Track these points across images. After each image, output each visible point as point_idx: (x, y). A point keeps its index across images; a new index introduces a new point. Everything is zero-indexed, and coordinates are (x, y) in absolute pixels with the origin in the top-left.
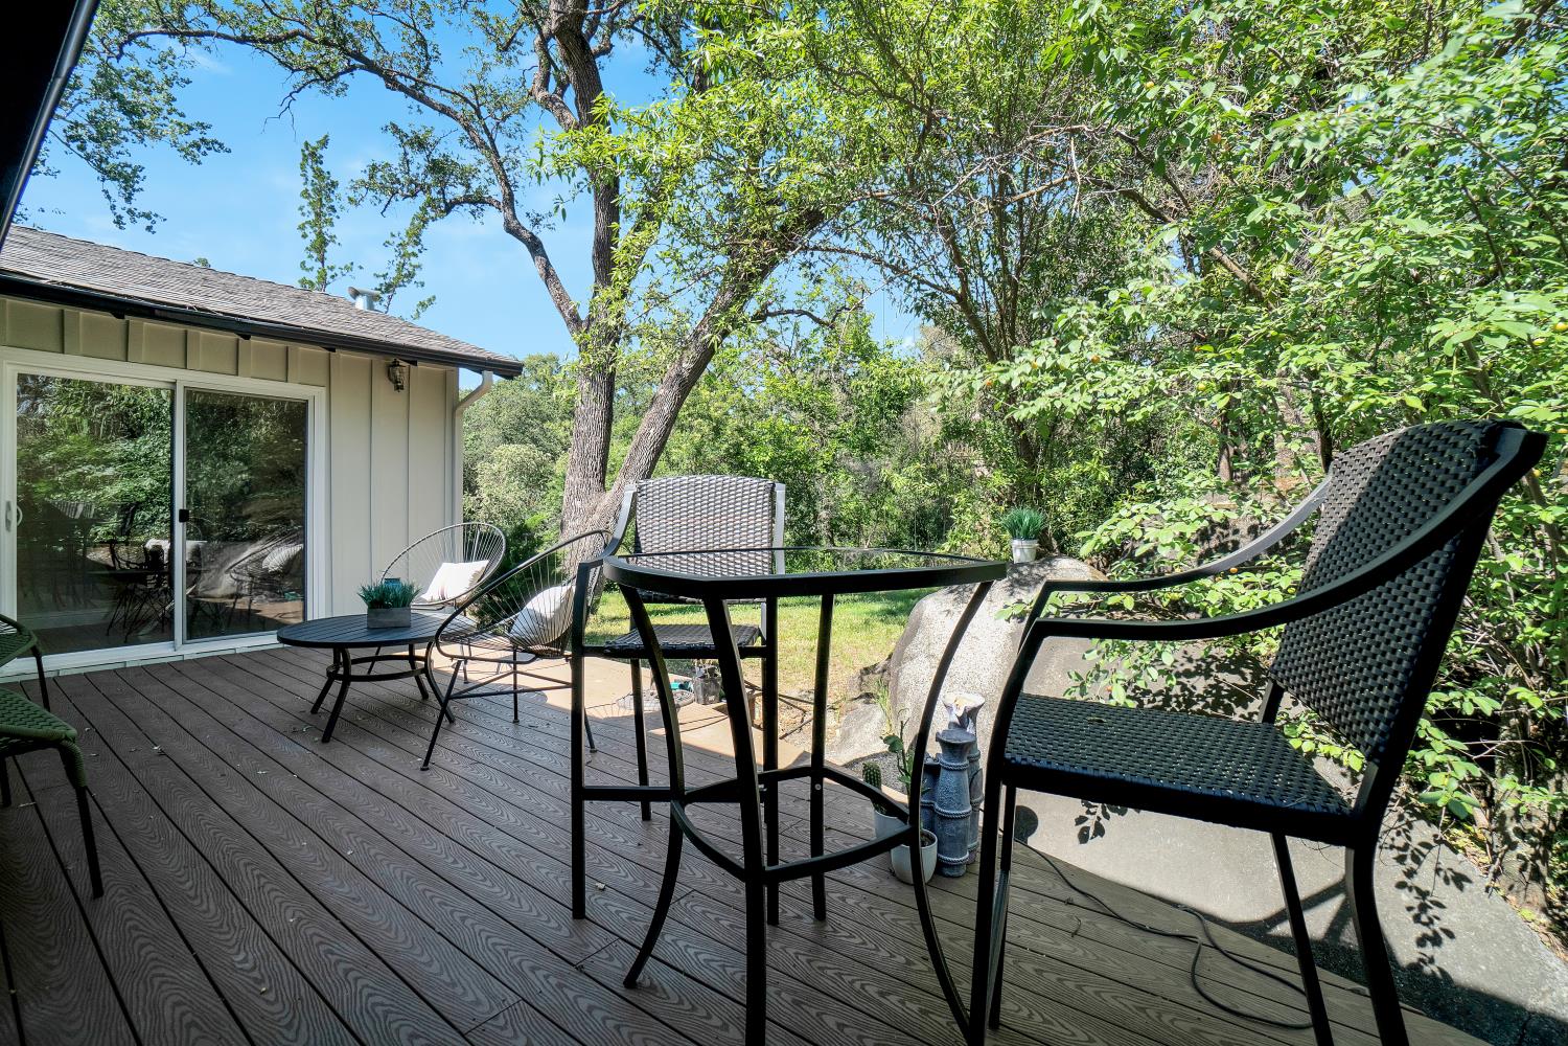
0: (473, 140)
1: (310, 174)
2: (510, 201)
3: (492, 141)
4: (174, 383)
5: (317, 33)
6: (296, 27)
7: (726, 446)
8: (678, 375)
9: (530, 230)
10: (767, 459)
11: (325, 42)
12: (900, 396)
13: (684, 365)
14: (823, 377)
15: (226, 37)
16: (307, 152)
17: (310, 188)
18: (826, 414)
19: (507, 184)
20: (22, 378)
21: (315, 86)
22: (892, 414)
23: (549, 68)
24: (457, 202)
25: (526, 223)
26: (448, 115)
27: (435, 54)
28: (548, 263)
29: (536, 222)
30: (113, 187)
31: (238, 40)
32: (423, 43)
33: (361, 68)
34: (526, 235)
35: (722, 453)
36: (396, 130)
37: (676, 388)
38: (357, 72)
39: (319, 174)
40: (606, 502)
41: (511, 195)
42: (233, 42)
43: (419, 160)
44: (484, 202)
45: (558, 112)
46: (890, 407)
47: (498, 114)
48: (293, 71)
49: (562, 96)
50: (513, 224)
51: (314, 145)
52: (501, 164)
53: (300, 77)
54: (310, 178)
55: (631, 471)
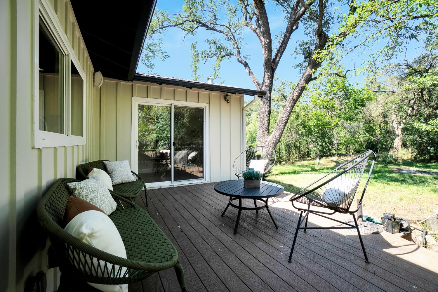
0: (228, 38)
1: (193, 51)
2: (239, 53)
3: (234, 37)
4: (171, 105)
5: (191, 19)
6: (186, 19)
7: (301, 121)
8: (293, 98)
9: (244, 60)
10: (315, 124)
11: (193, 21)
12: (362, 101)
13: (295, 95)
14: (331, 97)
15: (172, 26)
16: (192, 46)
17: (193, 55)
18: (332, 108)
19: (238, 48)
20: (139, 105)
21: (190, 33)
22: (360, 107)
23: (247, 14)
24: (225, 56)
25: (243, 59)
26: (222, 33)
27: (218, 18)
28: (250, 69)
29: (246, 58)
30: (149, 69)
31: (174, 26)
32: (215, 15)
33: (200, 26)
34: (244, 62)
35: (300, 123)
36: (208, 41)
37: (292, 102)
38: (199, 28)
39: (195, 51)
40: (270, 139)
41: (239, 51)
42: (173, 27)
43: (214, 47)
44: (232, 55)
45: (250, 26)
46: (358, 105)
47: (236, 29)
48: (185, 31)
49: (251, 21)
50: (240, 59)
51: (194, 44)
52: (236, 43)
53: (186, 32)
54: (193, 53)
55: (278, 129)
